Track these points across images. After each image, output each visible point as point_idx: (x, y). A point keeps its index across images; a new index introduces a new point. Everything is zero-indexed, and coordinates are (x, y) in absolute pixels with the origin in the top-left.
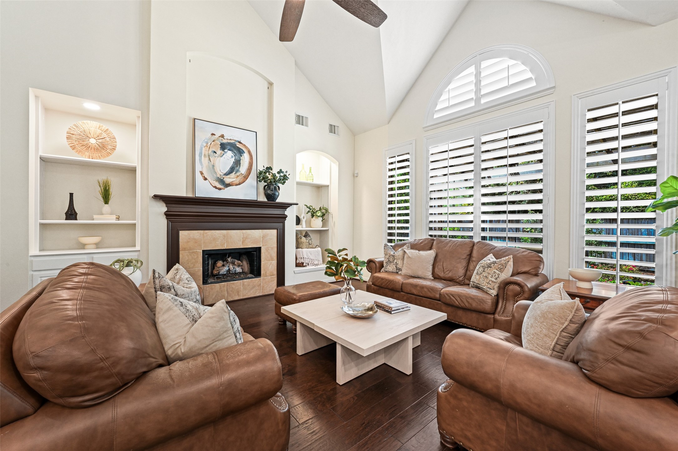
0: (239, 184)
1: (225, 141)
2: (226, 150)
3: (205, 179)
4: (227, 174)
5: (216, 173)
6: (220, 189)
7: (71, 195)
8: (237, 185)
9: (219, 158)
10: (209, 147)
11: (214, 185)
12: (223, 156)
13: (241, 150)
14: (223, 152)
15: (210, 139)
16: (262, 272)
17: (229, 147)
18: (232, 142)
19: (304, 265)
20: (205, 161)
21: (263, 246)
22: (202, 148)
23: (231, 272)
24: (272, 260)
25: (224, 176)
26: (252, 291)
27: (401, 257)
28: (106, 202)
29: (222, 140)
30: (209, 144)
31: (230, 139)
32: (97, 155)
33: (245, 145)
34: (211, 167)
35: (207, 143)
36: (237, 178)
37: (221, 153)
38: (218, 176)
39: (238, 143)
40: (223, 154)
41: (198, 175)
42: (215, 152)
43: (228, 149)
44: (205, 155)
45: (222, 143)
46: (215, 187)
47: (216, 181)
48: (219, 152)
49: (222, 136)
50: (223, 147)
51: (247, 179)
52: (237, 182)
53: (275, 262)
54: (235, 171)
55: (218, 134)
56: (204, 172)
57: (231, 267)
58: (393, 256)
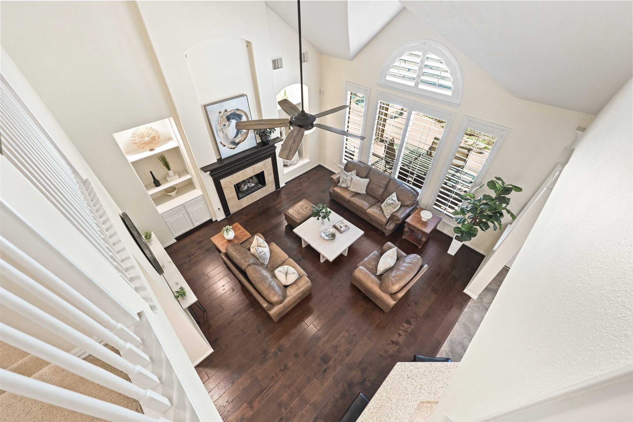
0: (244, 140)
1: (228, 114)
2: (231, 120)
3: (224, 146)
4: (235, 137)
5: (229, 139)
6: (234, 148)
7: (151, 172)
8: (243, 141)
9: (228, 128)
10: (220, 123)
11: (230, 148)
12: (230, 125)
13: (240, 115)
14: (229, 123)
15: (219, 117)
16: (267, 183)
17: (232, 117)
18: (233, 112)
19: (288, 166)
20: (221, 134)
21: (265, 169)
22: (216, 126)
23: (249, 187)
24: (271, 174)
25: (234, 139)
26: (263, 195)
27: (350, 180)
28: (169, 169)
29: (226, 114)
30: (220, 121)
31: (232, 110)
32: (152, 145)
33: (241, 110)
34: (225, 136)
35: (218, 121)
36: (242, 136)
37: (228, 124)
38: (231, 140)
39: (237, 111)
40: (230, 124)
41: (219, 145)
42: (225, 125)
43: (232, 118)
44: (219, 130)
45: (227, 116)
46: (231, 148)
47: (231, 144)
48: (227, 123)
49: (226, 111)
50: (228, 118)
51: (248, 134)
52: (243, 139)
53: (272, 176)
54: (240, 132)
55: (223, 111)
56: (222, 142)
57: (249, 184)
58: (346, 180)
